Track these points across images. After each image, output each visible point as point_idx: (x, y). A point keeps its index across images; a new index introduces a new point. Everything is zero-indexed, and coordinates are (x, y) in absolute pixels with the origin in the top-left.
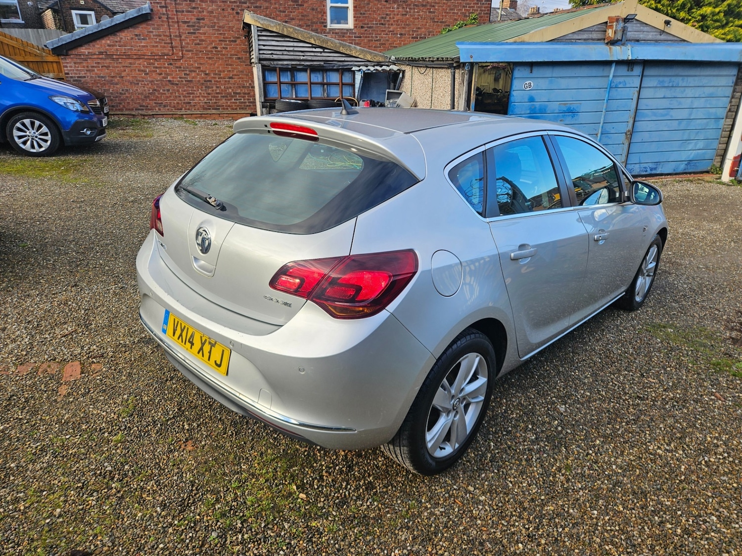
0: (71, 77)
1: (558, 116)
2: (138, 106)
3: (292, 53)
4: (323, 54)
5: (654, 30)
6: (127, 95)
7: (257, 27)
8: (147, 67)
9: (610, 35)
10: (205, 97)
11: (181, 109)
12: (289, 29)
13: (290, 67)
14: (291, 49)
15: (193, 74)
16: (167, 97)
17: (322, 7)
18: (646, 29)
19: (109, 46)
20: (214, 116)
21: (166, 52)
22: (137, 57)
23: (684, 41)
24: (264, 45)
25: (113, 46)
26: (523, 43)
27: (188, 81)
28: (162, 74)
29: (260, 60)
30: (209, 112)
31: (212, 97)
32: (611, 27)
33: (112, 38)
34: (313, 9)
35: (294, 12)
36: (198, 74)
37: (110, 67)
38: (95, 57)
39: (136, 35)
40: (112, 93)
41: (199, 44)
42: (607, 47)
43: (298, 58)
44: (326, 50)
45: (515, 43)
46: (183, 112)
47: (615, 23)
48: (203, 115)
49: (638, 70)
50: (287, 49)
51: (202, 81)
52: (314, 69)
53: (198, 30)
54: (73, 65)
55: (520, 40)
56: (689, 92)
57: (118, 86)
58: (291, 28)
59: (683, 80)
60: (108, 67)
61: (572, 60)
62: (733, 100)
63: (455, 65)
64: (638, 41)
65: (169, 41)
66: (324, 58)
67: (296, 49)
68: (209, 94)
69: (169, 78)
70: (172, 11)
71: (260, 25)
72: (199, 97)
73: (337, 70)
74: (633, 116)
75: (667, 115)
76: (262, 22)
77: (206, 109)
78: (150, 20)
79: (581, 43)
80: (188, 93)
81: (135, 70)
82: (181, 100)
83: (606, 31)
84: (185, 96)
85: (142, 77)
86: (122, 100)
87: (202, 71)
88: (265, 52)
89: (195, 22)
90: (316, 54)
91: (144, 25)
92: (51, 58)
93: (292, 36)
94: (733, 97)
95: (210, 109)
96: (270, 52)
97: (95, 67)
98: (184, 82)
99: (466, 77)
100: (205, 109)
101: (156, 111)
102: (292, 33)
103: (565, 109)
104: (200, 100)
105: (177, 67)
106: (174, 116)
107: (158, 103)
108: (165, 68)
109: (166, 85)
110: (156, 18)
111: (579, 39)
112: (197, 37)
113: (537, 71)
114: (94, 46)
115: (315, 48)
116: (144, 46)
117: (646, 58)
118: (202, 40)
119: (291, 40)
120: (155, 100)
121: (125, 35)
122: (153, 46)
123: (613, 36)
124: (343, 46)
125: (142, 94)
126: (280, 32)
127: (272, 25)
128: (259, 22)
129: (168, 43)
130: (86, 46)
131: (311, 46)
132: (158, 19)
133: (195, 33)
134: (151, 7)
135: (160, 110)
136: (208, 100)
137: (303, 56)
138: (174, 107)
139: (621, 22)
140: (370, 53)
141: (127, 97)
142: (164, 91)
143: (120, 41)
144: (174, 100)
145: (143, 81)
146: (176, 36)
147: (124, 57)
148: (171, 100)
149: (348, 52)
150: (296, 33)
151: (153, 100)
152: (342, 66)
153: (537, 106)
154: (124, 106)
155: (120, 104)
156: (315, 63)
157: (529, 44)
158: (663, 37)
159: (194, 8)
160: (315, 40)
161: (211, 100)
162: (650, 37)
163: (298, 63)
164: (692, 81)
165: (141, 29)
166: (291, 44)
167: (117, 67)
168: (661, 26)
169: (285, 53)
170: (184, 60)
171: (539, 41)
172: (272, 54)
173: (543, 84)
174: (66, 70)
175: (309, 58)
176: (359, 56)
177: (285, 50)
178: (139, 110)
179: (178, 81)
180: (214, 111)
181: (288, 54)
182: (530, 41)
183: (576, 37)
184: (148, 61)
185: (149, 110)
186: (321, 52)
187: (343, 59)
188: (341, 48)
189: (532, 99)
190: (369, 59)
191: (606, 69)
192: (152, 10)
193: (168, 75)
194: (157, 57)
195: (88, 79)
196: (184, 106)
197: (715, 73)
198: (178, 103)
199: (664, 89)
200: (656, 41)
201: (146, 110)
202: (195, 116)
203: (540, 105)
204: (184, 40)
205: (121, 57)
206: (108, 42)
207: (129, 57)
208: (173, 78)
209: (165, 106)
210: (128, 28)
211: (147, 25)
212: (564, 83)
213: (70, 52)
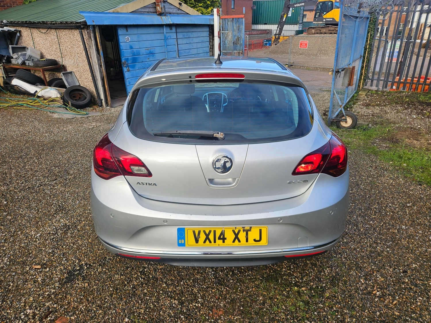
1: (146, 56)
5: (175, 8)
9: (159, 10)
18: (172, 7)
23: (188, 14)
26: (118, 13)
32: (158, 5)
42: (159, 17)
45: (113, 13)
47: (160, 3)
49: (174, 30)
55: (116, 11)
56: (195, 40)
59: (191, 34)
61: (146, 24)
62: (210, 43)
63: (82, 27)
64: (170, 13)
74: (178, 54)
75: (189, 52)
79: (146, 14)
83: (156, 8)
94: (210, 42)
99: (92, 35)
103: (149, 52)
111: (145, 12)
113: (130, 31)
117: (177, 23)
123: (161, 11)
139: (162, 3)
153: (135, 51)
157: (121, 13)
158: (180, 12)
162: (174, 12)
164: (195, 35)
168: (178, 6)
171: (126, 12)
173: (135, 38)
182: (122, 12)
183: (143, 10)
189: (131, 48)
191: (161, 29)
197: (202, 30)
199: (185, 39)
200: (178, 14)
203: (136, 50)
212: (144, 37)
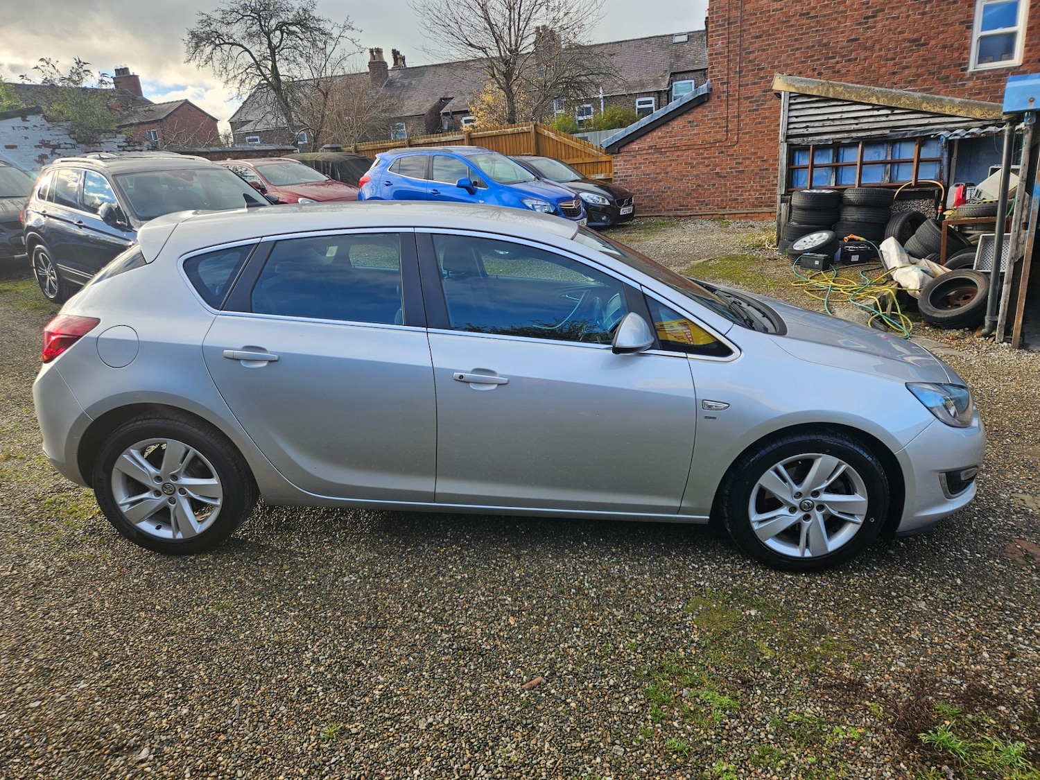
0: (619, 177)
2: (677, 206)
3: (838, 123)
4: (892, 118)
6: (669, 193)
7: (790, 93)
8: (695, 159)
10: (757, 191)
11: (725, 208)
12: (838, 88)
13: (830, 143)
14: (838, 116)
15: (747, 162)
16: (711, 194)
17: (963, 41)
19: (659, 138)
20: (763, 215)
21: (719, 137)
22: (687, 147)
24: (797, 117)
25: (663, 138)
27: (739, 171)
28: (710, 165)
29: (788, 137)
30: (759, 210)
31: (766, 190)
33: (664, 129)
34: (945, 47)
35: (910, 57)
36: (753, 162)
37: (656, 162)
38: (644, 152)
39: (690, 122)
40: (654, 192)
41: (760, 123)
43: (847, 128)
44: (896, 112)
46: (727, 211)
48: (749, 215)
50: (831, 117)
51: (757, 170)
52: (870, 142)
53: (762, 104)
54: (622, 163)
57: (661, 184)
58: (840, 86)
60: (654, 163)
65: (725, 124)
66: (891, 124)
67: (845, 116)
68: (763, 186)
69: (718, 170)
70: (735, 87)
71: (794, 90)
72: (749, 191)
73: (911, 140)
76: (797, 85)
77: (757, 206)
78: (707, 101)
80: (736, 187)
81: (681, 164)
82: (726, 196)
84: (733, 191)
85: (687, 171)
86: (663, 199)
87: (759, 158)
88: (797, 126)
89: (760, 96)
90: (878, 119)
91: (699, 109)
92: (605, 158)
93: (841, 97)
95: (761, 206)
96: (805, 125)
97: (642, 163)
98: (734, 174)
100: (754, 206)
101: (697, 210)
102: (841, 93)
104: (750, 195)
105: (729, 155)
106: (714, 216)
107: (699, 202)
108: (715, 157)
109: (713, 178)
110: (714, 99)
112: (759, 115)
114: (645, 140)
115: (878, 110)
116: (695, 134)
118: (766, 118)
119: (840, 103)
120: (697, 198)
121: (677, 124)
122: (706, 133)
124: (929, 101)
125: (684, 191)
126: (823, 95)
127: (812, 86)
128: (794, 86)
129: (724, 127)
130: (638, 141)
131: (870, 107)
132: (716, 99)
133: (757, 110)
134: (710, 86)
135: (700, 209)
136: (760, 194)
137: (857, 124)
138: (718, 205)
140: (981, 107)
141: (668, 196)
142: (709, 186)
143: (671, 132)
144: (718, 196)
145: (688, 176)
146: (734, 117)
147: (673, 149)
148: (715, 197)
149: (937, 110)
150: (848, 92)
151: (694, 198)
152: (921, 132)
154: (663, 207)
155: (660, 204)
156: (874, 133)
159: (762, 78)
160: (878, 99)
161: (764, 194)
163: (846, 135)
165: (697, 114)
166: (839, 109)
167: (664, 162)
169: (828, 123)
170: (738, 145)
172: (807, 127)
174: (615, 169)
175: (866, 126)
176: (958, 114)
177: (828, 120)
178: (678, 210)
179: (728, 173)
180: (766, 210)
181: (832, 123)
184: (696, 151)
185: (689, 209)
186: (887, 115)
187: (926, 121)
188: (924, 105)
190: (978, 116)
192: (711, 89)
193: (716, 166)
194: (708, 146)
195: (633, 178)
196: (730, 203)
198: (722, 200)
201: (685, 209)
202: (740, 216)
204: (742, 120)
205: (669, 149)
206: (660, 134)
207: (677, 148)
208: (722, 169)
209: (707, 205)
210: (681, 115)
211: (703, 108)
213: (622, 150)
